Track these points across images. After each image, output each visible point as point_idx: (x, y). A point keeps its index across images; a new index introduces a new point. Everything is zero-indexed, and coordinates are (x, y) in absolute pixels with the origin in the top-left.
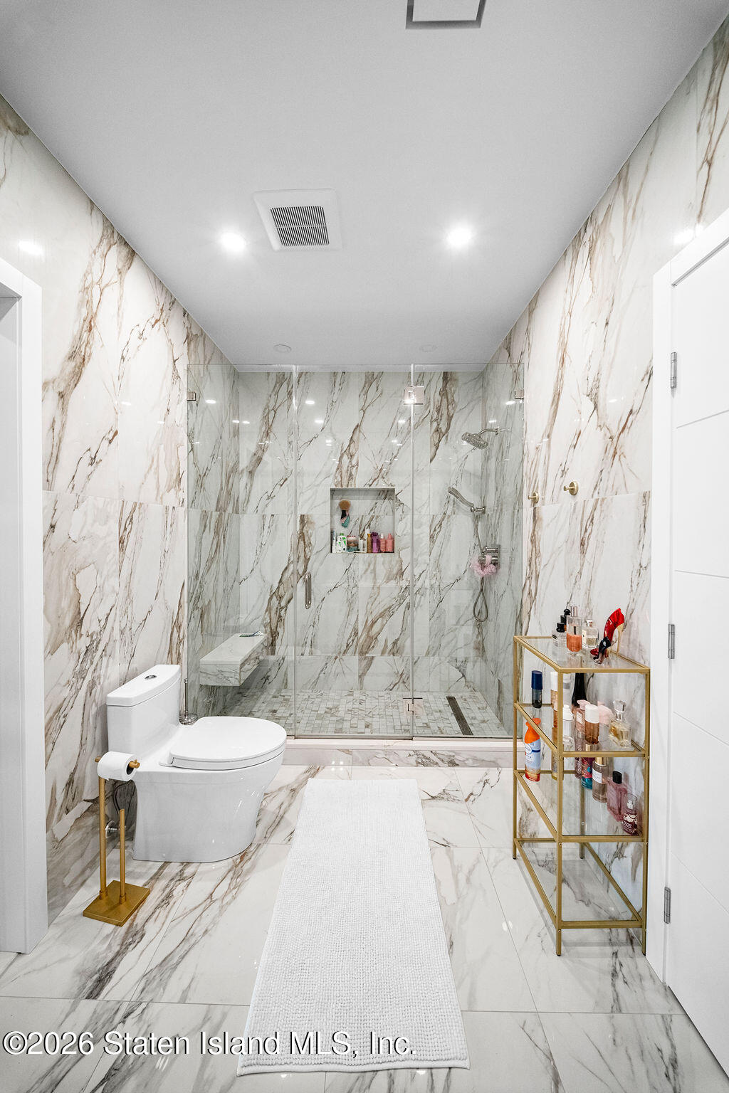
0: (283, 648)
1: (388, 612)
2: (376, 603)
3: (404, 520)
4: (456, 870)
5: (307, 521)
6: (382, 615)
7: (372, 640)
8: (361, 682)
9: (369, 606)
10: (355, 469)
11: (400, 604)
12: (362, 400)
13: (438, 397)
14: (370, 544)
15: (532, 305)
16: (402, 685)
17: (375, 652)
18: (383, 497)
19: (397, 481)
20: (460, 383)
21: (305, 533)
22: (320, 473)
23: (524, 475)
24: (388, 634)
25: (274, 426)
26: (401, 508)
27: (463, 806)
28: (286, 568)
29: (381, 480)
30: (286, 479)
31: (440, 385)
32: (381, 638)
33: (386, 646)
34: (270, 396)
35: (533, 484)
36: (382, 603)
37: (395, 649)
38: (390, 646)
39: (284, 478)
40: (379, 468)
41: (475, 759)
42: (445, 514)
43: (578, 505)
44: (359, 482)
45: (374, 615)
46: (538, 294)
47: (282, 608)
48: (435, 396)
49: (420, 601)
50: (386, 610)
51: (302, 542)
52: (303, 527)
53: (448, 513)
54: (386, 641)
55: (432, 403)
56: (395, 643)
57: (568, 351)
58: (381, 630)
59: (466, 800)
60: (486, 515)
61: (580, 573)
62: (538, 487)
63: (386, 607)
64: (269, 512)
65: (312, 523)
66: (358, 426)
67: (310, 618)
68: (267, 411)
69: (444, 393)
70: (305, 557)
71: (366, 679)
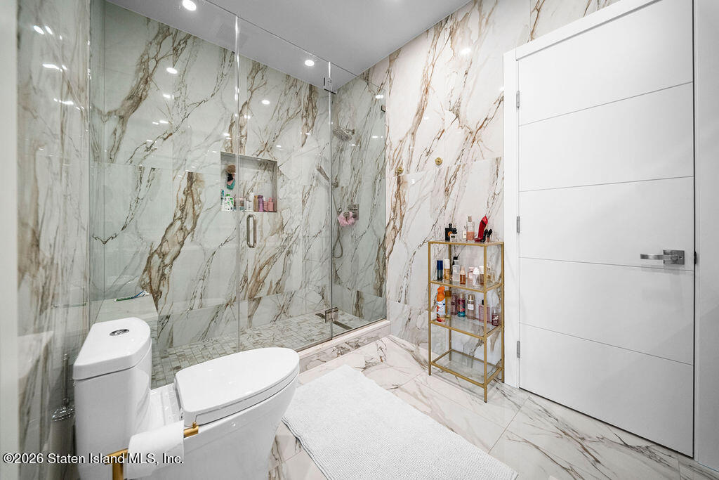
0: (168, 306)
1: (271, 261)
2: (264, 252)
3: (284, 187)
4: (415, 395)
5: (196, 180)
6: (267, 263)
7: (259, 283)
8: (250, 321)
9: (257, 256)
10: (244, 139)
11: (282, 252)
12: (250, 82)
13: (306, 101)
14: (257, 204)
15: (394, 56)
16: (283, 315)
17: (262, 293)
18: (263, 168)
19: (278, 155)
20: (320, 96)
21: (194, 191)
22: (210, 135)
23: (387, 157)
24: (273, 276)
25: (155, 75)
26: (281, 178)
27: (383, 365)
28: (171, 225)
29: (266, 153)
30: (171, 134)
31: (308, 93)
32: (267, 281)
33: (271, 287)
34: (151, 43)
35: (396, 163)
36: (268, 253)
37: (278, 288)
38: (274, 286)
39: (169, 133)
40: (265, 143)
41: (368, 339)
42: (311, 185)
43: (442, 171)
44: (249, 151)
45: (261, 263)
46: (400, 50)
47: (166, 266)
48: (304, 100)
49: (296, 249)
50: (270, 258)
51: (191, 200)
52: (192, 184)
53: (314, 185)
54: (271, 282)
55: (302, 104)
56: (278, 283)
57: (431, 84)
58: (267, 274)
59: (382, 361)
60: (339, 188)
61: (445, 206)
62: (402, 164)
63: (271, 255)
64: (147, 165)
65: (201, 181)
66: (246, 103)
67: (201, 272)
68: (146, 57)
69: (310, 99)
70: (194, 214)
71: (255, 318)
